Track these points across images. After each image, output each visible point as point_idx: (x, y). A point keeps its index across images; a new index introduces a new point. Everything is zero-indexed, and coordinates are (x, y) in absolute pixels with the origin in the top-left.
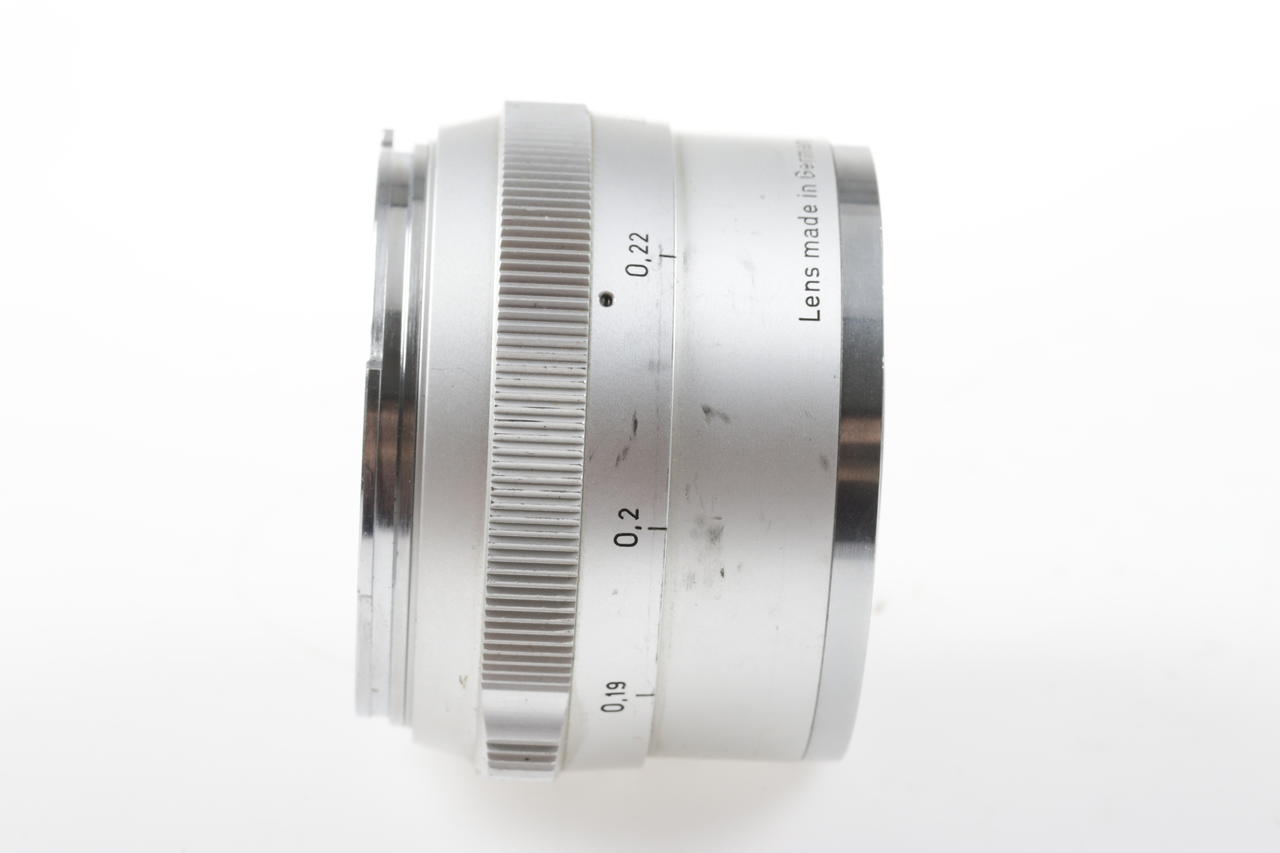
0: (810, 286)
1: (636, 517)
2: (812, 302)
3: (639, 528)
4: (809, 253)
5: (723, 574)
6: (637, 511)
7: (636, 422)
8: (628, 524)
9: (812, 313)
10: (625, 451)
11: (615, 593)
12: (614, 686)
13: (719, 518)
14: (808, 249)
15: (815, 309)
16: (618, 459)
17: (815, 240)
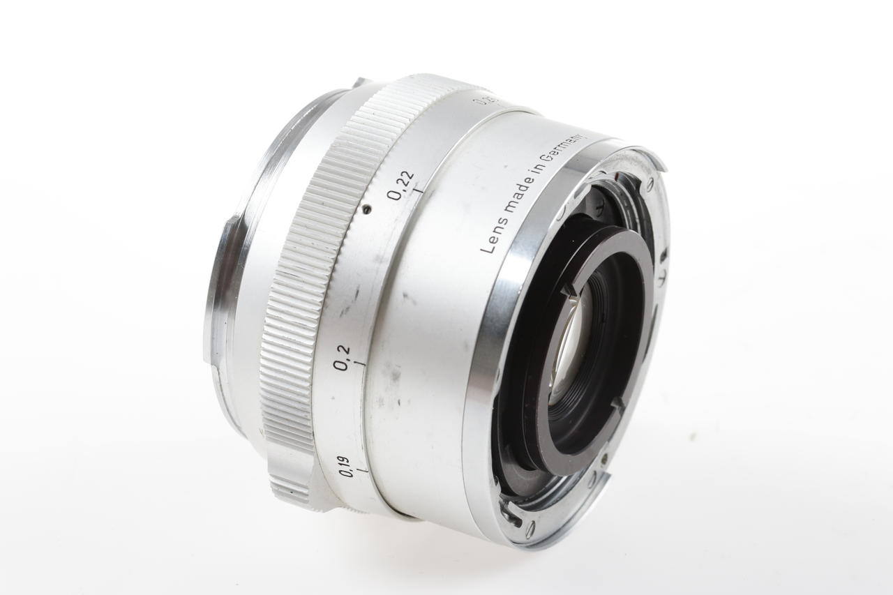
0: (497, 230)
1: (348, 353)
2: (493, 241)
3: (348, 360)
4: (509, 208)
5: (399, 403)
6: (349, 349)
7: (358, 292)
8: (342, 356)
9: (489, 247)
10: (348, 308)
11: (333, 398)
12: (341, 459)
13: (399, 367)
14: (509, 206)
15: (493, 245)
16: (342, 313)
17: (517, 201)
